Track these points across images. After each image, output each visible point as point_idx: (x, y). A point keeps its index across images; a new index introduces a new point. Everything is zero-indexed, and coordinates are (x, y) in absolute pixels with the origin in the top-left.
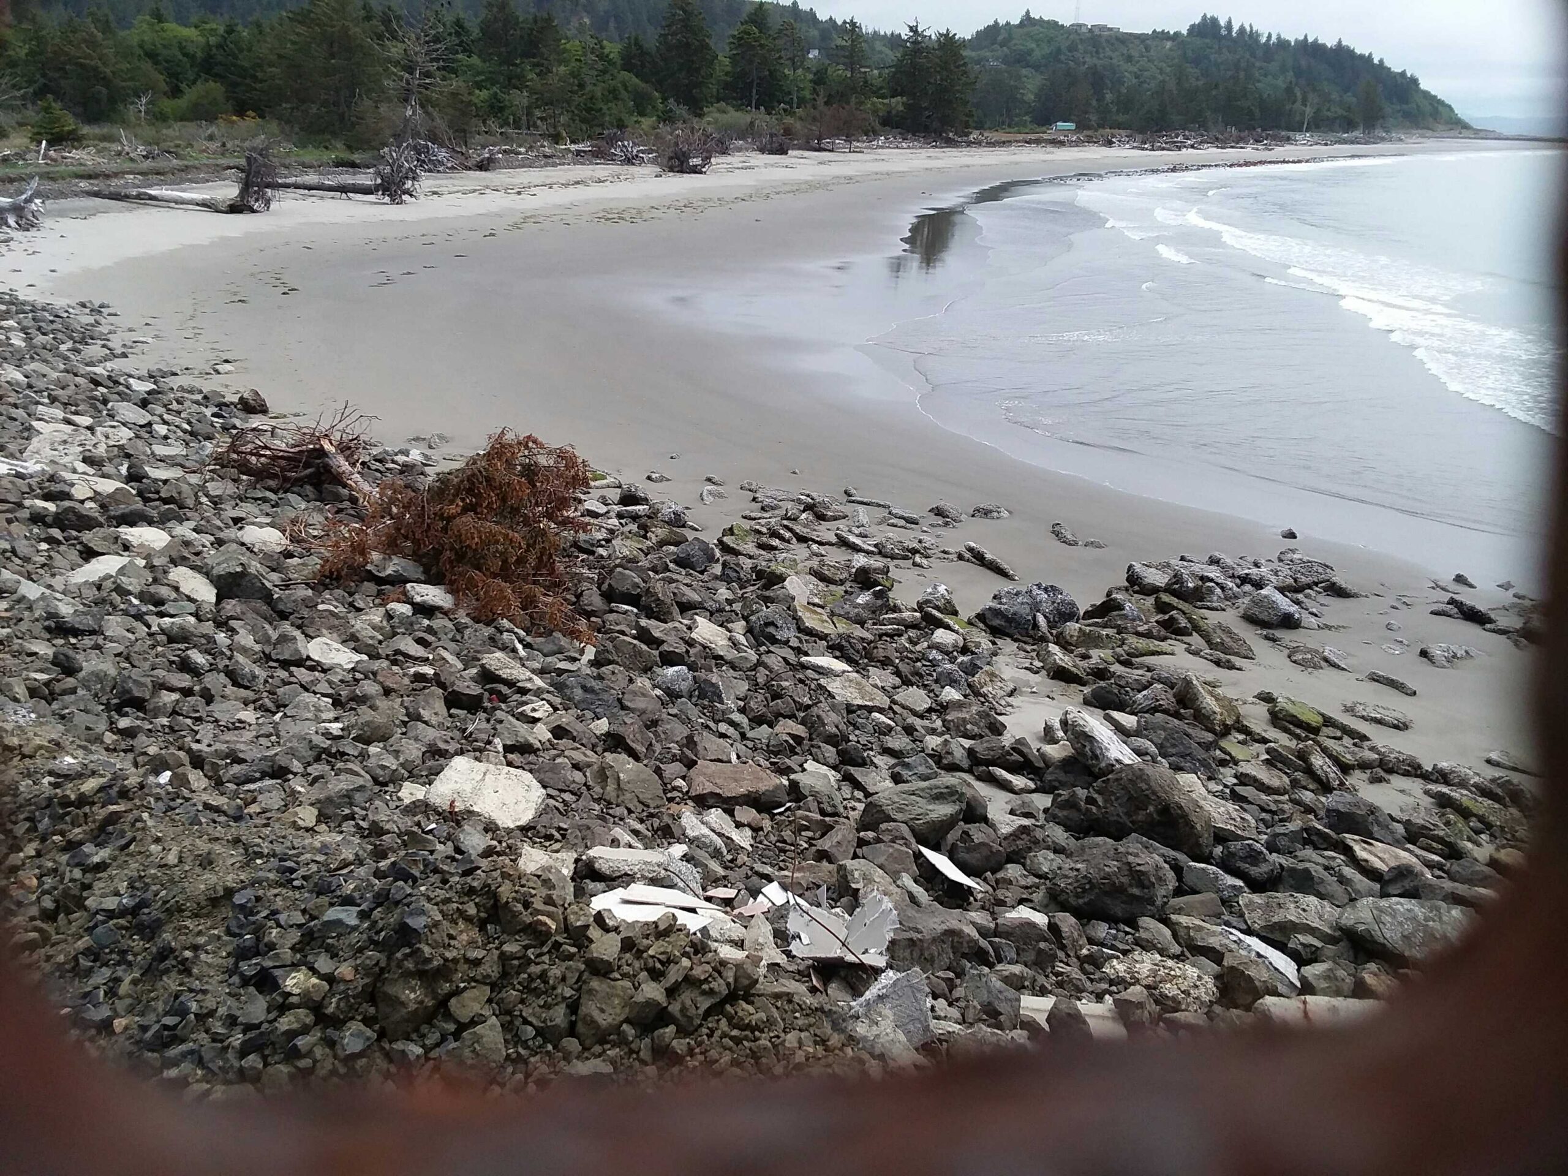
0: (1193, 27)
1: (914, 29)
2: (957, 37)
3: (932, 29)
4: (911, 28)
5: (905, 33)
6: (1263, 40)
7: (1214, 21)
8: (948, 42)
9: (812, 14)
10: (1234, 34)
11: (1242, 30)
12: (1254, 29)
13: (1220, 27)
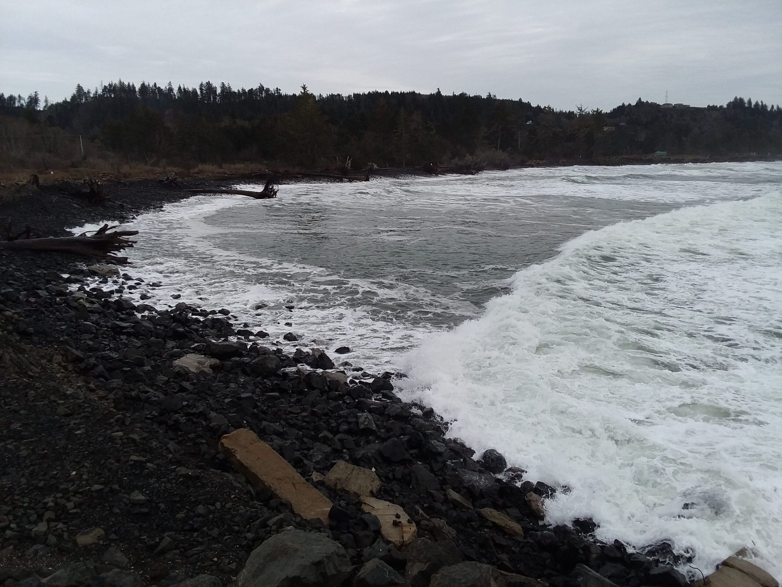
0: (729, 105)
1: (581, 110)
2: (603, 112)
3: (589, 108)
4: (579, 110)
5: (576, 111)
6: (769, 109)
7: (741, 100)
8: (598, 115)
9: (529, 104)
10: (753, 107)
11: (757, 104)
12: (764, 104)
13: (745, 103)
